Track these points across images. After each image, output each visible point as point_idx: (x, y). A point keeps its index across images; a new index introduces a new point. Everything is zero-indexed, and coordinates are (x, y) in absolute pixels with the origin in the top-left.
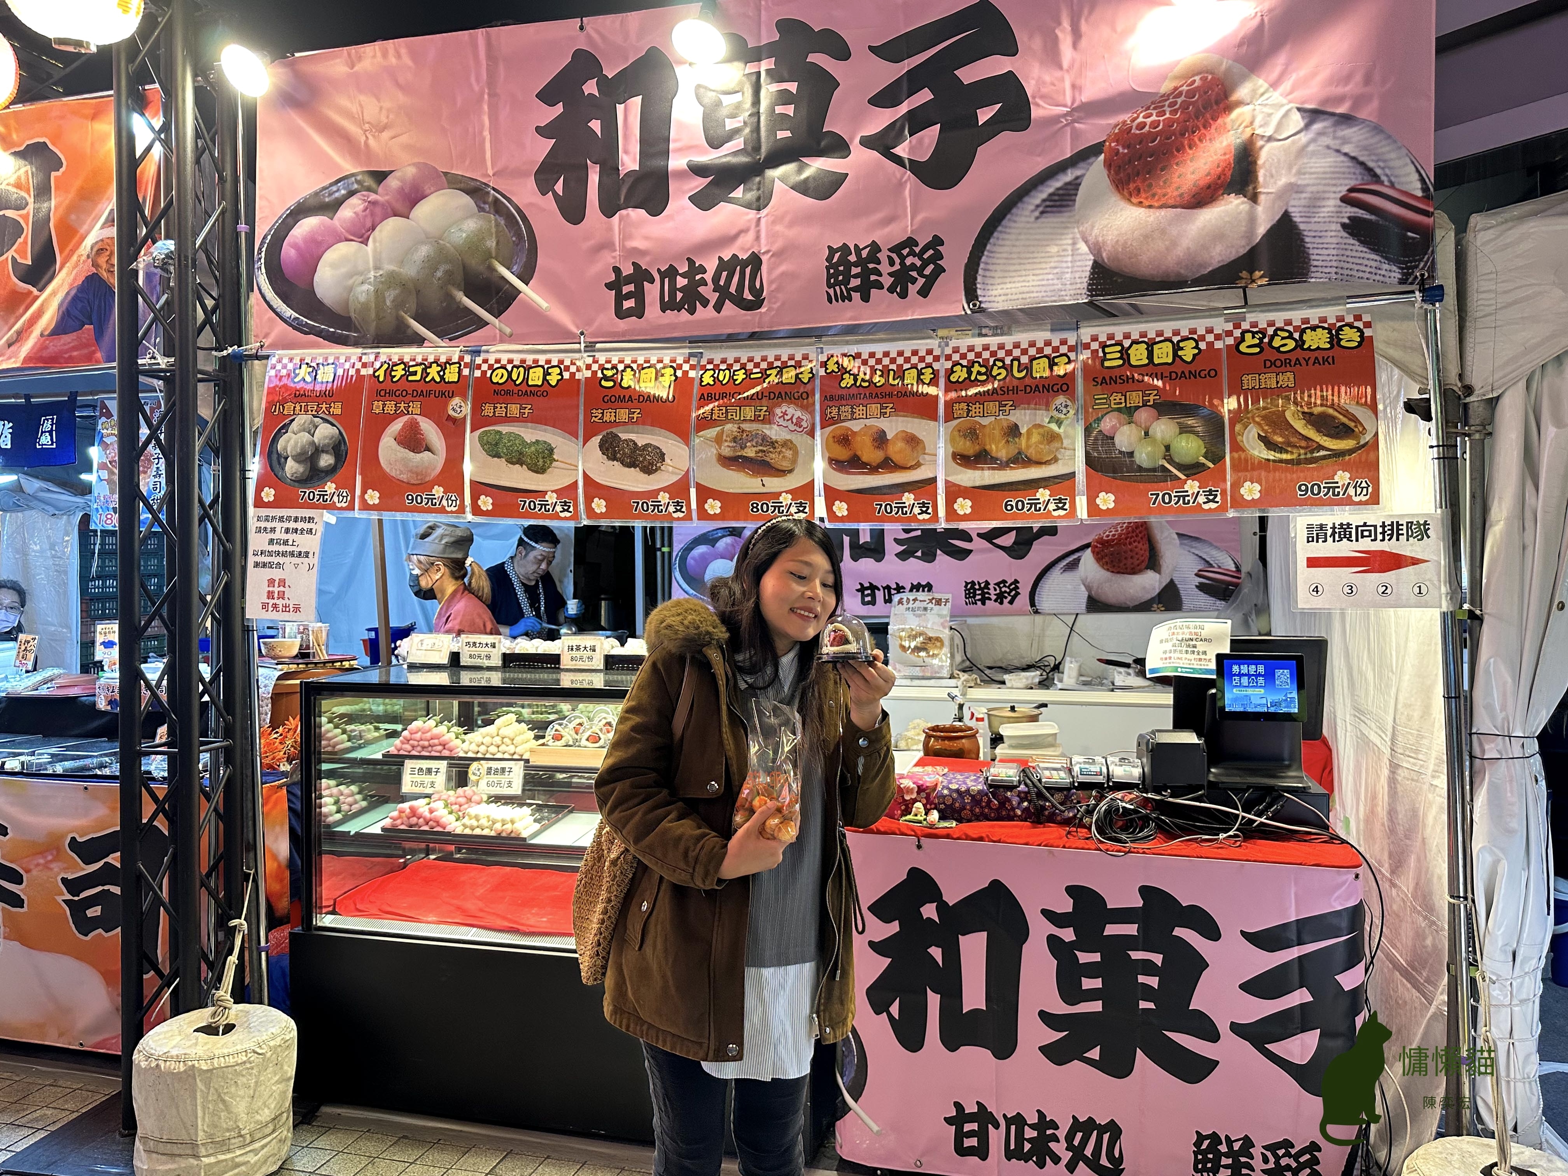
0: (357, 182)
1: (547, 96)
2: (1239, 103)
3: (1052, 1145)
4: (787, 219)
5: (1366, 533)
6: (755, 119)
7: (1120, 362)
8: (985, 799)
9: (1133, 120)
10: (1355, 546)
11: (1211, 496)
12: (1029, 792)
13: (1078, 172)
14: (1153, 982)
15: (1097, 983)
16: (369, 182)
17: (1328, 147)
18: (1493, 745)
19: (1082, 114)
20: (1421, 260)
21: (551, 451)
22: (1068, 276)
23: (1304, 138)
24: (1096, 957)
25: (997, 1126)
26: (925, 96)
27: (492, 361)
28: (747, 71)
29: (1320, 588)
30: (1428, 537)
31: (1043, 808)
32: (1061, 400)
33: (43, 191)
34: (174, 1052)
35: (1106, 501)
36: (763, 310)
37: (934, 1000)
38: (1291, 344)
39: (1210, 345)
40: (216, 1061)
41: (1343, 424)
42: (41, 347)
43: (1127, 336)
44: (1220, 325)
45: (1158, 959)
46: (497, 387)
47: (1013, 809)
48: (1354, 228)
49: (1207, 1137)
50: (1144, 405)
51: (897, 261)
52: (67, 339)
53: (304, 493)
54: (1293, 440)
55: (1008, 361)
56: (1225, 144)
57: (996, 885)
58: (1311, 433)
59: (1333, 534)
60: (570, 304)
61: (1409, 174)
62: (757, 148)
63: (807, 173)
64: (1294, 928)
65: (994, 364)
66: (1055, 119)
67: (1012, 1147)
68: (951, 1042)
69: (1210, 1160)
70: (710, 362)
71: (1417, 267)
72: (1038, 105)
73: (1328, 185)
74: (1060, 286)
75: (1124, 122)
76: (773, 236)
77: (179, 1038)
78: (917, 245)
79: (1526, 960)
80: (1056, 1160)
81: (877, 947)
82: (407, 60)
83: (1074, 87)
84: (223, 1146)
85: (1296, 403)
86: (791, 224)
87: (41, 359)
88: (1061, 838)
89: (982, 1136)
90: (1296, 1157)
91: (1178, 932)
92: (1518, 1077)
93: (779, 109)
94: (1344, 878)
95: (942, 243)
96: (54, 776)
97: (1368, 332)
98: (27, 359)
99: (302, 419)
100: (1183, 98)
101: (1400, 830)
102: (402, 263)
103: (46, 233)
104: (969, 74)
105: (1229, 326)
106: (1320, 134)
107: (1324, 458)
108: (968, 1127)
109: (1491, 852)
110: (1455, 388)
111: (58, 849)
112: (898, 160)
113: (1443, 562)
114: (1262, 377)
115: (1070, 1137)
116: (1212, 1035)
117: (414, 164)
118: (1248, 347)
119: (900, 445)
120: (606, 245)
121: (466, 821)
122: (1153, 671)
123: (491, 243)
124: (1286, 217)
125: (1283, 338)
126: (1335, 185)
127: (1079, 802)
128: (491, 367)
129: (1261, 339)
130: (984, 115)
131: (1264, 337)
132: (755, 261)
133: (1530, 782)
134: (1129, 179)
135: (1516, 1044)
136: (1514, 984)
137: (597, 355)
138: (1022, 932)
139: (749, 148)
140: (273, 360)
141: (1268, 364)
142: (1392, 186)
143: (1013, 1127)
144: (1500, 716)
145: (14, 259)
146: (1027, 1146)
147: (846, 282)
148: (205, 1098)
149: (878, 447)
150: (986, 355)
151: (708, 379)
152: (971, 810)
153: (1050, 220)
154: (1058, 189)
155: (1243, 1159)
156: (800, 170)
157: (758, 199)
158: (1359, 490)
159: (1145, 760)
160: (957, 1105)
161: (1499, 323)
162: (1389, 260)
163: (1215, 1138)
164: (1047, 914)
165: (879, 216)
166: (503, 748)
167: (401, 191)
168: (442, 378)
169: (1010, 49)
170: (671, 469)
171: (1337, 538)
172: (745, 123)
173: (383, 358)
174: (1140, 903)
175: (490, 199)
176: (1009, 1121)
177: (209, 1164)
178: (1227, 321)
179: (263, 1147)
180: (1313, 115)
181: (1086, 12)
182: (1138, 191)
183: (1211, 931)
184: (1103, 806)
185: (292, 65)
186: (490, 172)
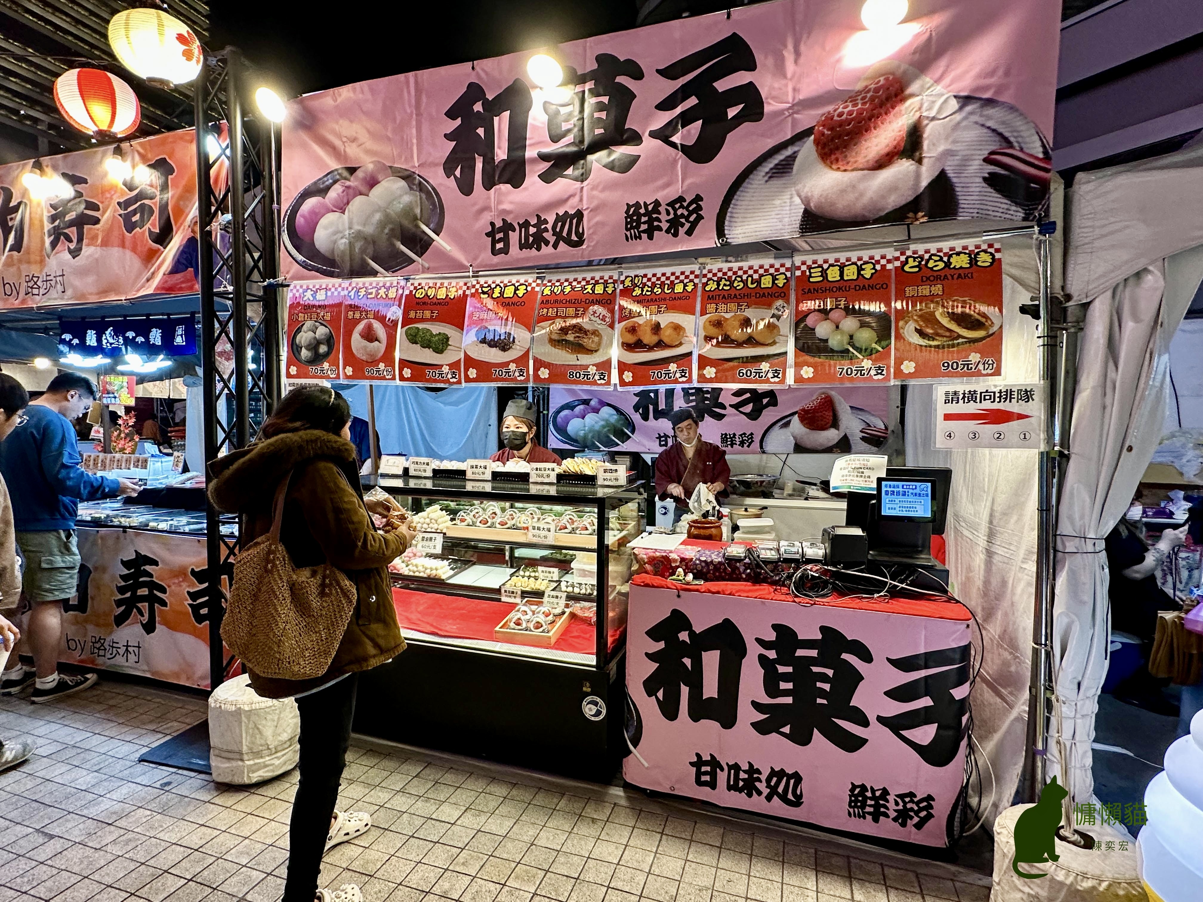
0: (339, 174)
1: (451, 114)
2: (912, 95)
3: (757, 784)
4: (600, 188)
5: (987, 397)
6: (581, 122)
7: (821, 279)
8: (722, 567)
9: (835, 111)
10: (979, 406)
11: (879, 370)
12: (751, 564)
13: (796, 149)
14: (827, 687)
15: (790, 686)
16: (345, 174)
17: (976, 123)
18: (1072, 543)
19: (800, 108)
20: (1040, 204)
21: (448, 339)
22: (786, 220)
23: (958, 117)
24: (790, 669)
25: (722, 770)
26: (693, 101)
27: (416, 285)
28: (577, 90)
29: (952, 435)
30: (1033, 400)
31: (760, 573)
32: (780, 303)
33: (164, 187)
34: (230, 699)
35: (807, 372)
36: (584, 247)
37: (685, 690)
38: (941, 265)
39: (883, 267)
40: (253, 706)
41: (978, 320)
42: (164, 281)
43: (826, 261)
44: (891, 253)
45: (830, 672)
46: (418, 300)
47: (740, 574)
48: (992, 180)
49: (858, 786)
50: (837, 308)
51: (672, 212)
52: (179, 276)
53: (312, 369)
54: (941, 331)
55: (745, 277)
56: (900, 123)
57: (727, 621)
58: (953, 326)
59: (964, 398)
60: (464, 247)
61: (1034, 142)
62: (582, 142)
63: (613, 157)
64: (923, 657)
65: (735, 279)
66: (781, 112)
67: (732, 783)
68: (695, 716)
69: (859, 801)
70: (550, 281)
71: (1036, 209)
72: (769, 103)
73: (975, 149)
74: (781, 227)
75: (829, 113)
76: (591, 198)
77: (236, 690)
78: (685, 201)
79: (1088, 689)
80: (759, 793)
81: (651, 657)
82: (369, 96)
83: (794, 90)
84: (258, 754)
85: (943, 306)
86: (603, 190)
87: (163, 288)
88: (770, 593)
89: (713, 775)
90: (917, 803)
91: (844, 656)
92: (1078, 766)
93: (596, 115)
94: (959, 627)
95: (701, 199)
96: (184, 533)
97: (998, 256)
98: (157, 288)
99: (308, 324)
100: (871, 93)
101: (992, 594)
102: (364, 225)
103: (166, 213)
104: (722, 85)
105: (898, 254)
106: (971, 113)
107: (963, 343)
108: (704, 769)
109: (1067, 615)
110: (1059, 296)
111: (185, 574)
112: (674, 145)
113: (1042, 417)
114: (920, 288)
115: (768, 780)
116: (864, 722)
117: (372, 162)
118: (911, 267)
119: (669, 332)
120: (486, 209)
121: (410, 567)
122: (834, 488)
123: (418, 211)
124: (943, 174)
125: (936, 261)
126: (980, 150)
127: (783, 571)
128: (415, 288)
129: (920, 262)
130: (732, 113)
131: (922, 260)
132: (579, 215)
133: (1098, 570)
134: (831, 152)
135: (1077, 744)
136: (1078, 704)
137: (479, 279)
138: (743, 652)
139: (577, 141)
140: (291, 287)
141: (924, 279)
142: (1021, 150)
143: (732, 771)
144: (1078, 523)
145: (149, 229)
146: (741, 784)
147: (638, 227)
148: (247, 727)
149: (655, 334)
150: (730, 274)
151: (547, 292)
152: (714, 574)
153: (775, 182)
154: (782, 161)
155: (881, 802)
156: (609, 155)
157: (582, 174)
158: (987, 366)
159: (827, 545)
160: (698, 755)
161: (1094, 250)
162: (1017, 204)
163: (863, 788)
164: (759, 641)
165: (660, 183)
166: (431, 525)
167: (364, 179)
168: (387, 295)
169: (751, 66)
170: (518, 347)
171: (966, 400)
172: (575, 125)
173: (354, 285)
174: (820, 637)
175: (417, 182)
176: (730, 767)
177: (251, 765)
178: (896, 250)
179: (283, 755)
180: (965, 100)
181: (805, 36)
182: (837, 160)
183: (867, 657)
184: (799, 574)
185: (301, 102)
186: (417, 165)
